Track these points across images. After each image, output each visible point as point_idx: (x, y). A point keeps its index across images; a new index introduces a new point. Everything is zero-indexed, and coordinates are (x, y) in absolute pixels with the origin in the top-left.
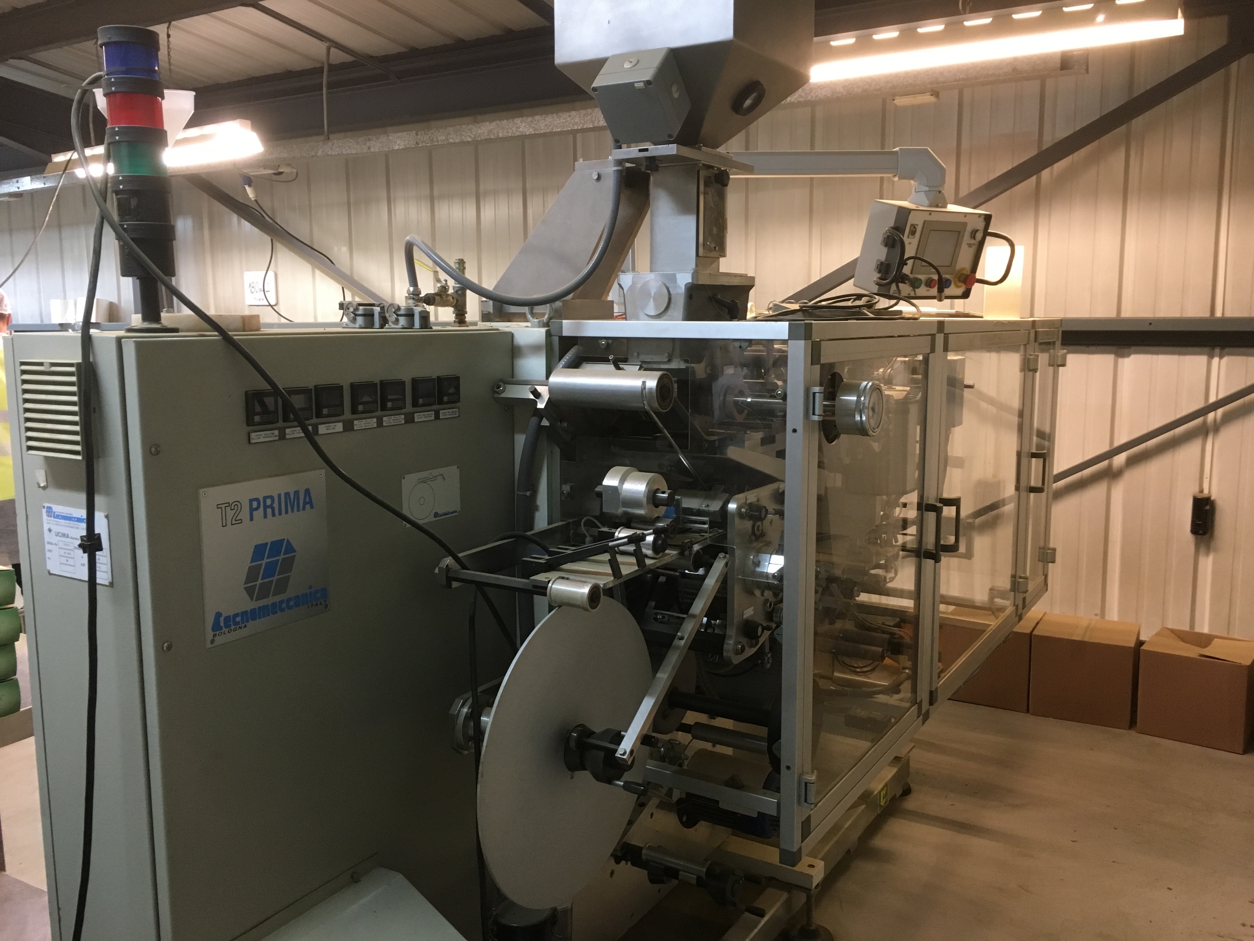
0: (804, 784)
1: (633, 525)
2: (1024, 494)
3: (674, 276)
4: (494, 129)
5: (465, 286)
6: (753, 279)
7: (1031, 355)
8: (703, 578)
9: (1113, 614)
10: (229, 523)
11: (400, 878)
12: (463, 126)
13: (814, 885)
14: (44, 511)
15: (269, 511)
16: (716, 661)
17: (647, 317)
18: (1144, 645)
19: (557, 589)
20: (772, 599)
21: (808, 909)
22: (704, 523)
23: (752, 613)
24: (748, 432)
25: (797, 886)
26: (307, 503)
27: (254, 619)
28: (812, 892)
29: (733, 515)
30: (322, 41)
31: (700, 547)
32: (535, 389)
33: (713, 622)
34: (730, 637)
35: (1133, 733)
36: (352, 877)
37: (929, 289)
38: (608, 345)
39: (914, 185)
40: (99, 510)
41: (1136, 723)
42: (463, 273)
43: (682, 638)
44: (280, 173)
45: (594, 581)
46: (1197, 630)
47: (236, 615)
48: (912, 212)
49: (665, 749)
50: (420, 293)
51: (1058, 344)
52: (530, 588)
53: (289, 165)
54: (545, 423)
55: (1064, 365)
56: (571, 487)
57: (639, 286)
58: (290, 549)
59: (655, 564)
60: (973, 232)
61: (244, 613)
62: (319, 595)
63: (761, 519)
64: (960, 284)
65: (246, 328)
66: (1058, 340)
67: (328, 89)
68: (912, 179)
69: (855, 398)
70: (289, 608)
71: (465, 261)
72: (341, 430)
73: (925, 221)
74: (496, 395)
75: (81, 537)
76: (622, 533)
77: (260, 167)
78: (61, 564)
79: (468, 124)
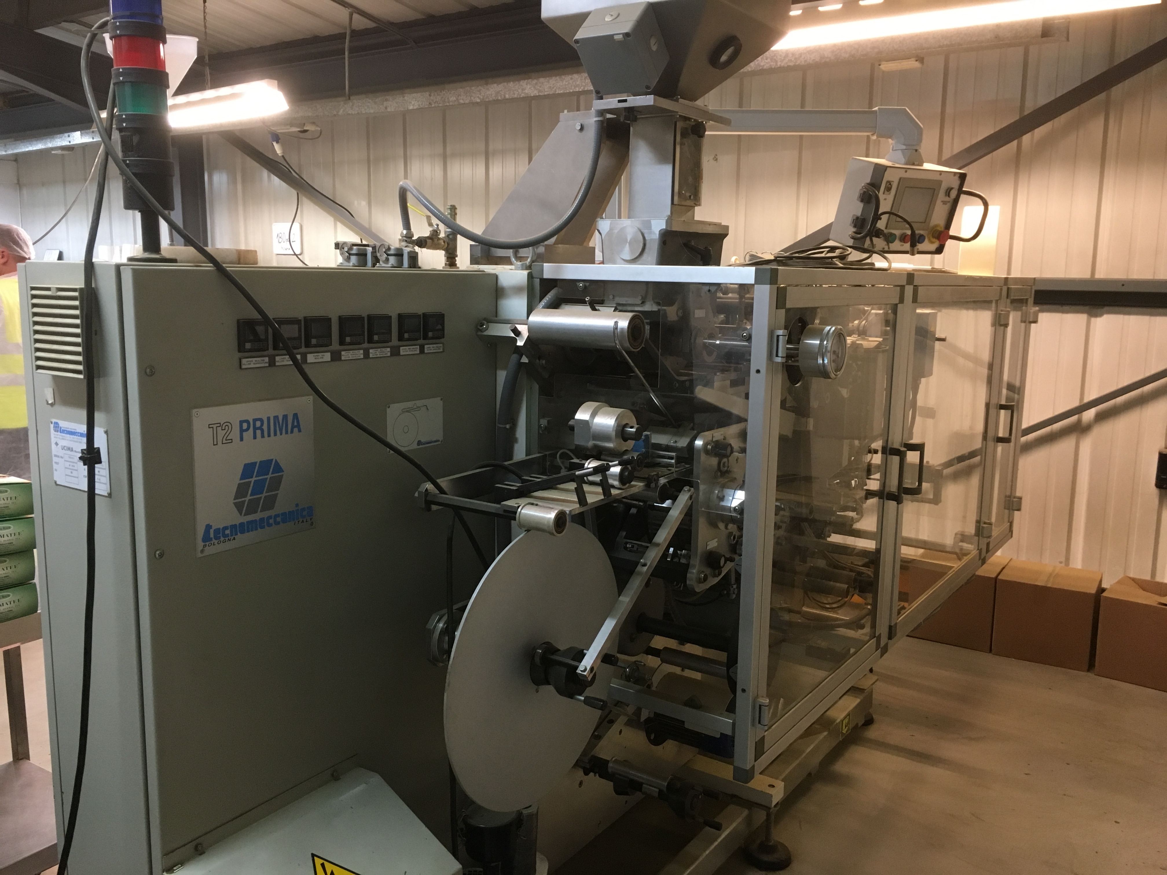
0: (758, 706)
1: (602, 457)
2: (991, 444)
3: (649, 222)
4: (501, 91)
5: (456, 231)
6: (727, 228)
7: (1002, 311)
8: (668, 509)
9: (1077, 562)
10: (220, 442)
11: (376, 779)
12: (473, 88)
13: (774, 804)
14: (52, 426)
15: (258, 432)
16: (681, 589)
17: (623, 261)
18: (1106, 592)
19: (526, 514)
20: (736, 533)
21: (767, 826)
22: (672, 458)
23: (716, 544)
24: (718, 374)
25: (756, 803)
26: (296, 427)
27: (242, 532)
28: (771, 810)
29: (699, 451)
30: (346, 7)
31: (666, 481)
32: (516, 327)
33: (679, 552)
34: (694, 566)
35: (1090, 675)
36: (332, 775)
37: (903, 244)
38: (585, 287)
39: (892, 144)
40: (100, 426)
41: (1094, 666)
42: (455, 219)
43: (644, 565)
44: (305, 131)
45: (561, 508)
46: (1158, 579)
47: (225, 528)
48: (888, 169)
49: (630, 670)
50: (413, 236)
51: (1031, 301)
52: (502, 513)
53: (314, 123)
54: (525, 360)
55: (1035, 322)
56: (548, 422)
57: (616, 231)
58: (278, 468)
59: (620, 494)
60: (947, 190)
61: (233, 527)
62: (305, 513)
63: (728, 457)
64: (934, 240)
65: (242, 261)
66: (1031, 297)
67: (350, 53)
68: (890, 137)
69: (818, 342)
70: (277, 523)
71: (457, 207)
72: (329, 360)
73: (900, 179)
74: (479, 333)
75: (82, 450)
76: (591, 465)
77: (287, 125)
78: (66, 475)
79: (478, 86)
